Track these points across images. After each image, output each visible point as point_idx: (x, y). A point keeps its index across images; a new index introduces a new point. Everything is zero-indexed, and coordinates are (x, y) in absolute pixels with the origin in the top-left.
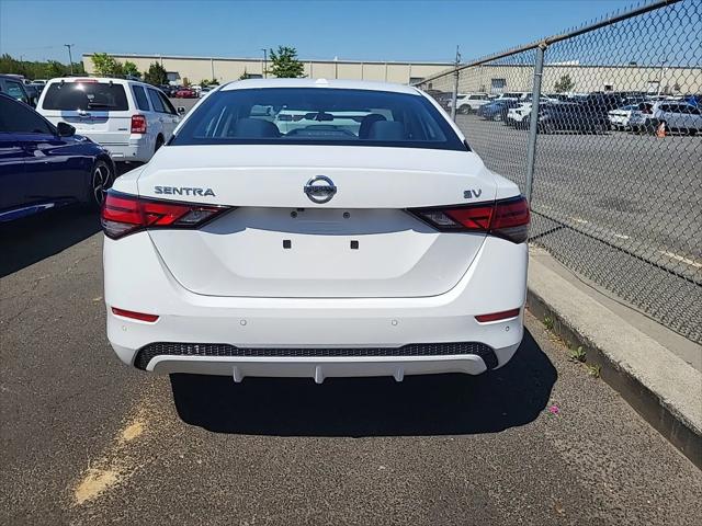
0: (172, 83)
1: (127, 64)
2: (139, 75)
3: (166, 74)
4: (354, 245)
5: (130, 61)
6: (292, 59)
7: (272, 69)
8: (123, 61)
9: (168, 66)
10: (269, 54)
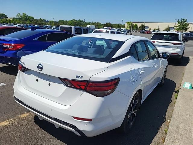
0: (146, 29)
1: (135, 24)
2: (138, 27)
3: (145, 27)
4: (50, 84)
5: (136, 23)
6: (185, 22)
7: (177, 26)
8: (134, 24)
9: (146, 25)
10: (177, 21)
